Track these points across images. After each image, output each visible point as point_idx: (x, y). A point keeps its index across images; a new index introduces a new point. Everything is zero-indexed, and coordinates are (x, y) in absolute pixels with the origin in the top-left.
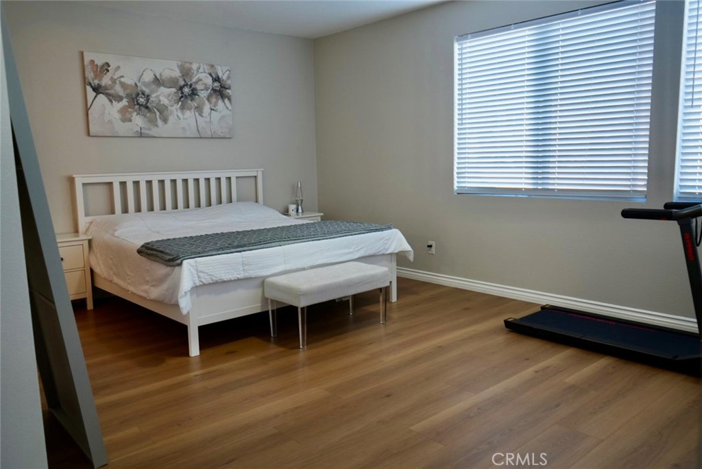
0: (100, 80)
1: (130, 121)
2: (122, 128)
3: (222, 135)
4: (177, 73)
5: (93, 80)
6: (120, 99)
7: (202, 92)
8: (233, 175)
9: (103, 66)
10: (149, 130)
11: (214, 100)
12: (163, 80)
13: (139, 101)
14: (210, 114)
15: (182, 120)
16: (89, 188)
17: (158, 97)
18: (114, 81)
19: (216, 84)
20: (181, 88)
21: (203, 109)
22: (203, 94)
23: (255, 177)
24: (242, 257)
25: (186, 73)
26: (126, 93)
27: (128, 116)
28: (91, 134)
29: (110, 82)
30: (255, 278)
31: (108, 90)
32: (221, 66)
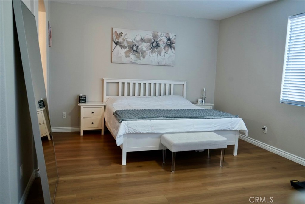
0: (118, 40)
1: (129, 57)
2: (126, 60)
3: (169, 64)
4: (151, 37)
5: (115, 40)
6: (125, 47)
7: (162, 45)
8: (173, 83)
9: (120, 34)
10: (137, 61)
11: (167, 48)
12: (145, 40)
13: (134, 49)
14: (164, 55)
15: (152, 57)
16: (110, 84)
17: (142, 47)
18: (124, 40)
19: (169, 42)
20: (152, 43)
21: (161, 52)
22: (162, 46)
23: (183, 84)
24: (151, 123)
25: (155, 36)
26: (128, 45)
27: (128, 55)
28: (112, 62)
29: (122, 41)
30: (157, 133)
31: (121, 43)
32: (171, 33)
